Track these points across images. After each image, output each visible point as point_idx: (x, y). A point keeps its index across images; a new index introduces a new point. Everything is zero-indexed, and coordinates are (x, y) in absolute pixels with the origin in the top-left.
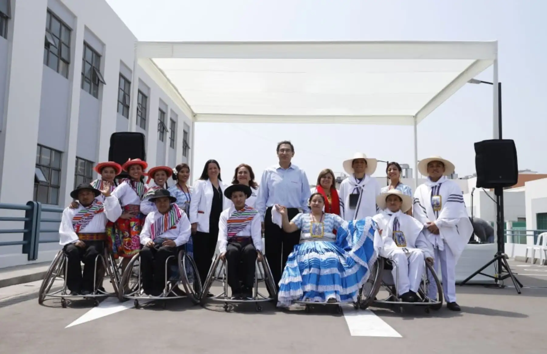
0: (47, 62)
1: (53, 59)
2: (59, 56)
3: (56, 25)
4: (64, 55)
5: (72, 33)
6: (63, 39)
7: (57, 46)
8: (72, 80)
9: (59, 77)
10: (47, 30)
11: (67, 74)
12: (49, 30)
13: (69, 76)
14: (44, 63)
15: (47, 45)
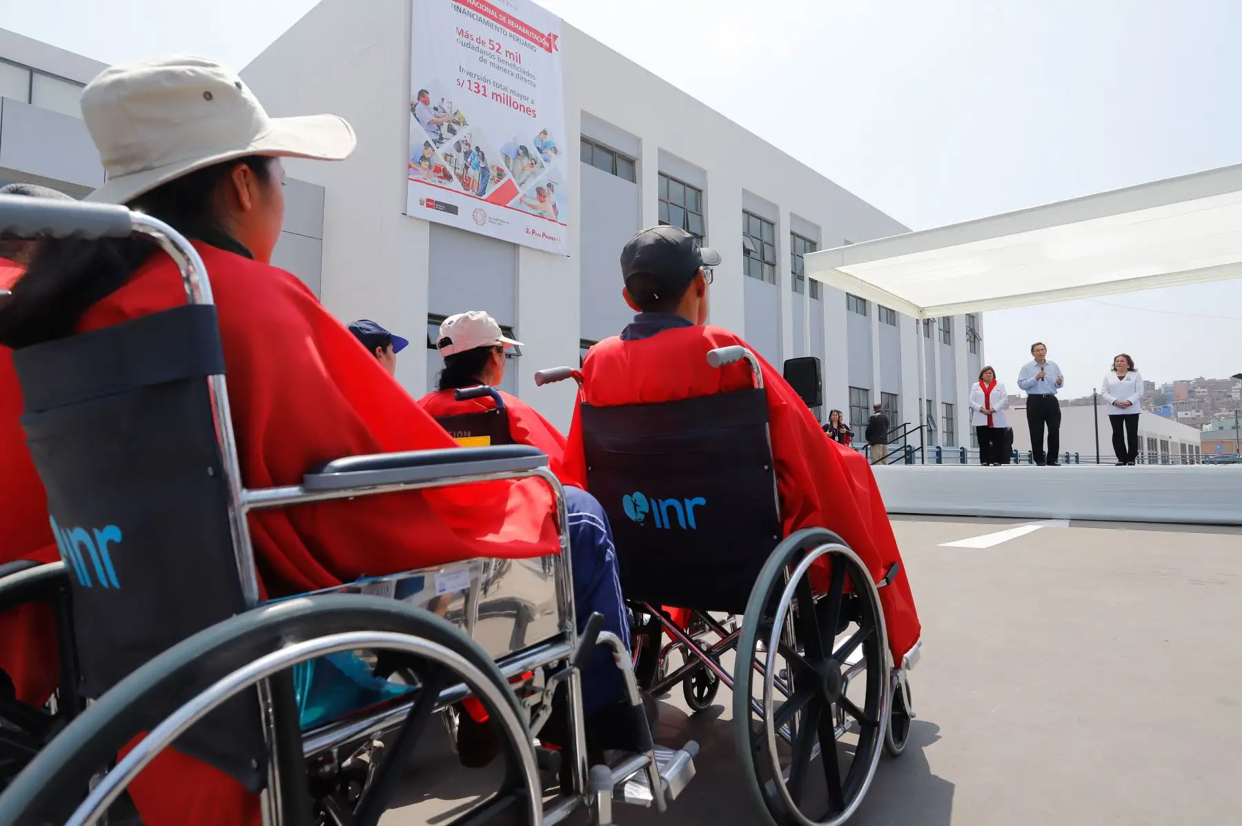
0: (748, 272)
1: (756, 265)
2: (763, 260)
3: (755, 223)
4: (768, 257)
5: (776, 227)
6: (766, 238)
7: (759, 251)
8: (779, 286)
9: (765, 285)
10: (744, 234)
11: (773, 280)
12: (747, 234)
13: (777, 282)
14: (745, 273)
15: (747, 252)
